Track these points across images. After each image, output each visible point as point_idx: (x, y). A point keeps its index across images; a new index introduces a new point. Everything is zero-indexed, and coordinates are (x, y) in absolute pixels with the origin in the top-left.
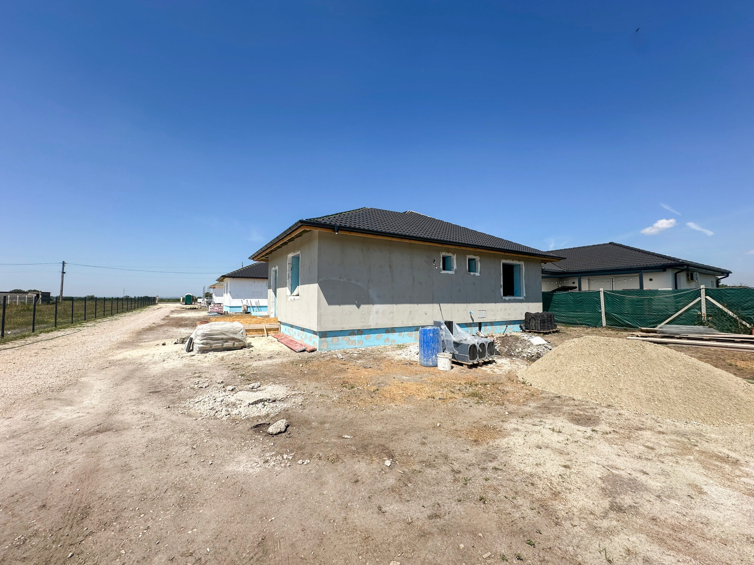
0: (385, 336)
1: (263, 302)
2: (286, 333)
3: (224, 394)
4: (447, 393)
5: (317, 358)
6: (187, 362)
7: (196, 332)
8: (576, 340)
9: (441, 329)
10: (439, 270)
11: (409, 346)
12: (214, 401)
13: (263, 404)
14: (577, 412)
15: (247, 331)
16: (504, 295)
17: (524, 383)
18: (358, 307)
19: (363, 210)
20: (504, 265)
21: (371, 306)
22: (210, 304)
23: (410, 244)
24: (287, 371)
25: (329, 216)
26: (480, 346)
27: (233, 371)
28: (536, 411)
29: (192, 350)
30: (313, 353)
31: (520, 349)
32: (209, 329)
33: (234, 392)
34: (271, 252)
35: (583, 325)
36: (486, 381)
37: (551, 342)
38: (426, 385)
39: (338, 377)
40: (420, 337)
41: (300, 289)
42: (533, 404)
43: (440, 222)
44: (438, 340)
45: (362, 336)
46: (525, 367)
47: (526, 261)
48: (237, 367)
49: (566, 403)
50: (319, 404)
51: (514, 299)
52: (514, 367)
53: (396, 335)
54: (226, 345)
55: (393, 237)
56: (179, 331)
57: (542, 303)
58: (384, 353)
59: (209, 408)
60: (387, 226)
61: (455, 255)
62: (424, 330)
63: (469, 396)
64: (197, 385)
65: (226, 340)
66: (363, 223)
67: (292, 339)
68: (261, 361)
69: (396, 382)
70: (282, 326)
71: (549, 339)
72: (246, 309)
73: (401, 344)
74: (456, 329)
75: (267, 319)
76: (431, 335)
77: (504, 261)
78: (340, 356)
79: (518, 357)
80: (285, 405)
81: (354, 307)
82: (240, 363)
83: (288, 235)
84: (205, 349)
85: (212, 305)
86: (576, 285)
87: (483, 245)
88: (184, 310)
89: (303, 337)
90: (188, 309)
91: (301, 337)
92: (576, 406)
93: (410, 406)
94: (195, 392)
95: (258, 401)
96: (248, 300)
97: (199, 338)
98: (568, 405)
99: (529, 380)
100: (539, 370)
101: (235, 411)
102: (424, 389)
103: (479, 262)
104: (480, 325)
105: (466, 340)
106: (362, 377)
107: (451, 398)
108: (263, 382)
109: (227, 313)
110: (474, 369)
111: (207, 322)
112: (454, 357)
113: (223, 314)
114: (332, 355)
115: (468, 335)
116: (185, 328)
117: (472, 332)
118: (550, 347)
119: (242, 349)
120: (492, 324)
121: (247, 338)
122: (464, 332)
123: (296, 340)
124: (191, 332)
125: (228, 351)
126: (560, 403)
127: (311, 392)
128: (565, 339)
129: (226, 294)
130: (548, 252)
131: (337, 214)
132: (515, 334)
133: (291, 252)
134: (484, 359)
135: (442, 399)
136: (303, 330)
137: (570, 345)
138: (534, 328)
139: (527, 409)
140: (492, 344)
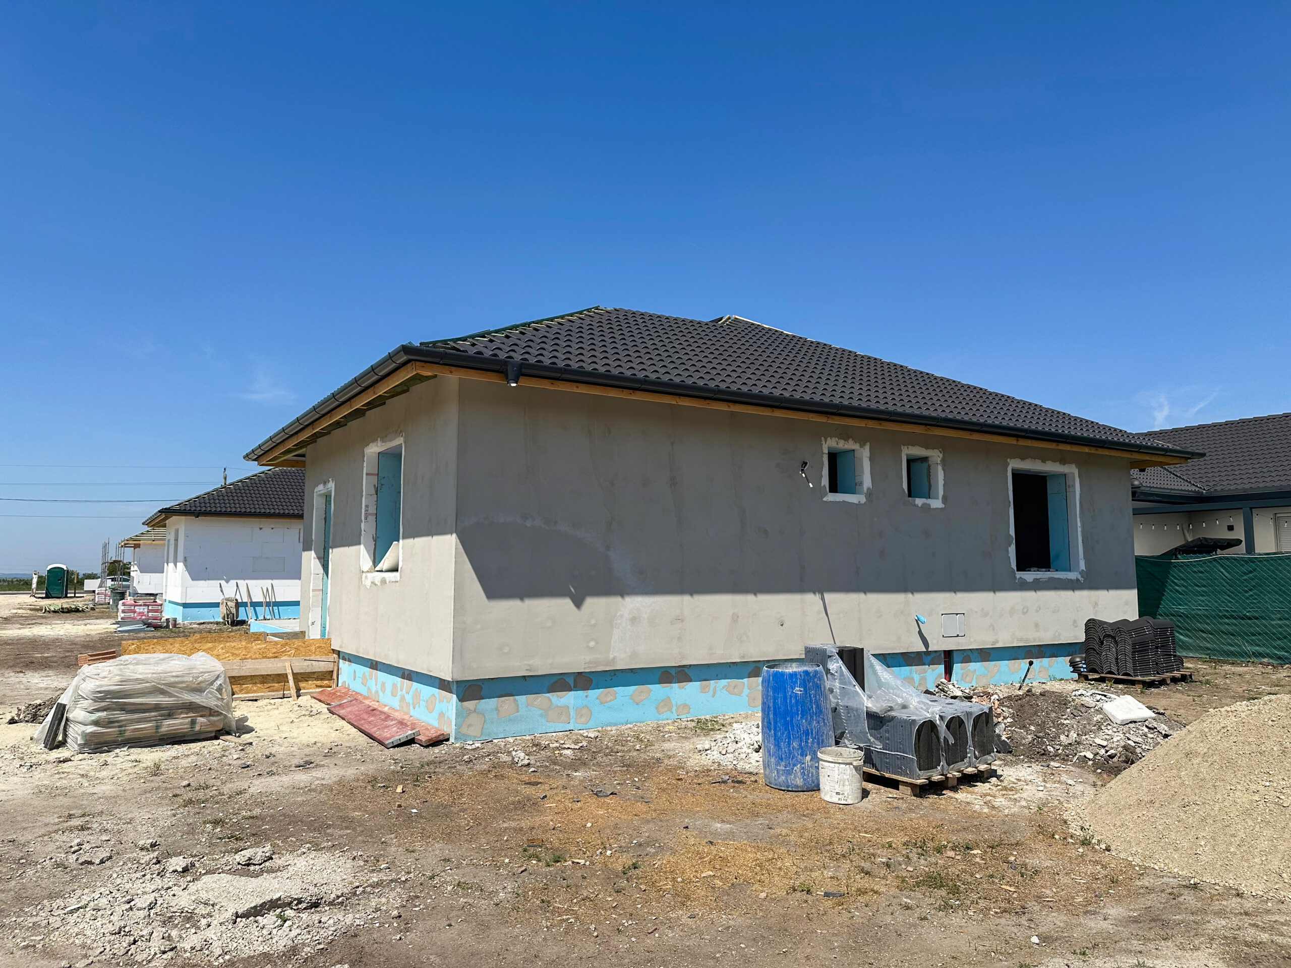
0: (658, 690)
1: (286, 590)
2: (356, 686)
3: (158, 882)
4: (849, 877)
5: (450, 763)
6: (45, 782)
7: (77, 688)
8: (1242, 706)
9: (828, 671)
10: (818, 492)
11: (730, 724)
12: (128, 906)
13: (279, 916)
14: (1250, 934)
15: (235, 680)
16: (1020, 568)
17: (1085, 842)
18: (578, 604)
19: (593, 313)
20: (1018, 477)
21: (618, 599)
22: (122, 596)
23: (733, 414)
24: (354, 810)
25: (489, 333)
26: (948, 726)
27: (189, 808)
28: (1126, 933)
29: (63, 744)
30: (436, 750)
31: (1073, 735)
32: (118, 678)
33: (189, 878)
34: (314, 438)
35: (1264, 657)
36: (970, 837)
37: (1167, 713)
38: (783, 850)
39: (513, 824)
40: (765, 696)
41: (400, 550)
42: (1115, 911)
43: (819, 349)
44: (818, 707)
45: (590, 692)
46: (1090, 791)
47: (1083, 463)
48: (201, 795)
49: (1216, 906)
50: (454, 913)
51: (1051, 579)
52: (1057, 790)
53: (692, 688)
54: (169, 725)
55: (680, 395)
56: (24, 680)
57: (1135, 592)
58: (656, 746)
59: (110, 928)
60: (662, 363)
61: (867, 447)
62: (776, 675)
63: (918, 884)
64: (74, 856)
65: (170, 712)
66: (593, 353)
67: (375, 705)
68: (276, 777)
69: (692, 841)
70: (344, 665)
71: (1161, 704)
72: (234, 611)
73: (708, 717)
74: (875, 672)
75: (297, 643)
76: (798, 690)
77: (1016, 464)
78: (521, 756)
79: (1065, 759)
80: (349, 919)
81: (566, 603)
82: (211, 782)
83: (367, 388)
84: (102, 740)
85: (129, 600)
86: (1239, 533)
87: (950, 416)
88: (40, 614)
89: (409, 698)
90: (55, 612)
91: (403, 699)
92: (1246, 914)
93: (736, 919)
94: (68, 878)
95: (263, 905)
96: (240, 582)
97: (86, 703)
98: (1221, 913)
99: (1101, 833)
100: (1133, 800)
101: (192, 940)
102: (779, 864)
103: (940, 468)
104: (948, 659)
105: (904, 707)
106: (589, 825)
107: (861, 892)
108: (279, 842)
109: (175, 625)
110: (933, 798)
111: (112, 656)
112: (869, 758)
113: (161, 627)
114: (495, 753)
115: (911, 690)
116: (46, 673)
117: (923, 680)
118: (1163, 728)
119: (216, 738)
120: (985, 655)
121: (234, 704)
122: (899, 682)
123: (386, 709)
124: (63, 685)
125: (173, 743)
126: (1199, 905)
127: (428, 874)
128: (1210, 702)
129: (171, 565)
130: (1150, 434)
131: (515, 327)
132: (1056, 687)
133: (375, 440)
134: (961, 766)
135: (834, 895)
136: (408, 675)
137: (1224, 722)
138: (1114, 669)
139: (1095, 924)
140: (985, 720)
